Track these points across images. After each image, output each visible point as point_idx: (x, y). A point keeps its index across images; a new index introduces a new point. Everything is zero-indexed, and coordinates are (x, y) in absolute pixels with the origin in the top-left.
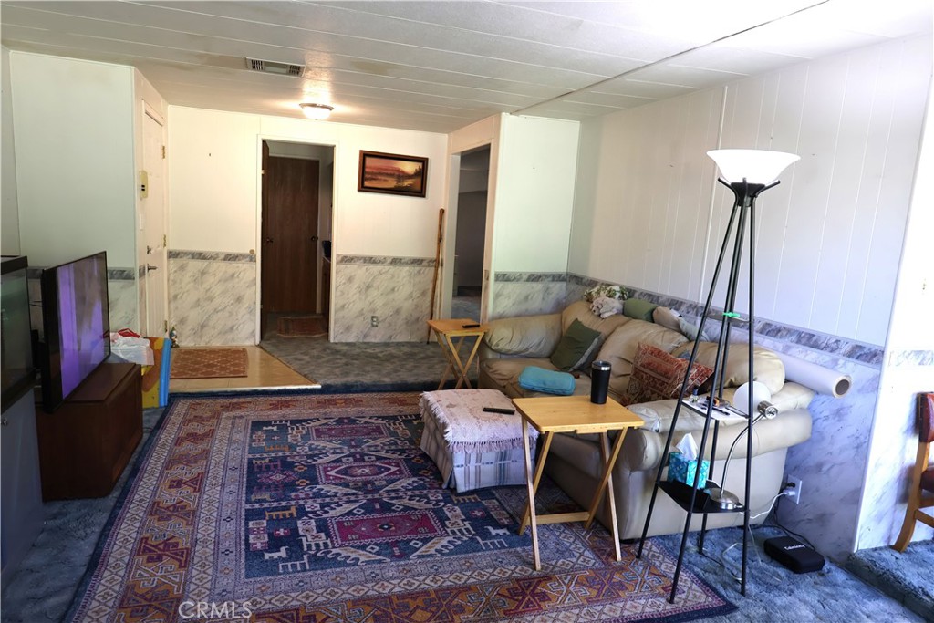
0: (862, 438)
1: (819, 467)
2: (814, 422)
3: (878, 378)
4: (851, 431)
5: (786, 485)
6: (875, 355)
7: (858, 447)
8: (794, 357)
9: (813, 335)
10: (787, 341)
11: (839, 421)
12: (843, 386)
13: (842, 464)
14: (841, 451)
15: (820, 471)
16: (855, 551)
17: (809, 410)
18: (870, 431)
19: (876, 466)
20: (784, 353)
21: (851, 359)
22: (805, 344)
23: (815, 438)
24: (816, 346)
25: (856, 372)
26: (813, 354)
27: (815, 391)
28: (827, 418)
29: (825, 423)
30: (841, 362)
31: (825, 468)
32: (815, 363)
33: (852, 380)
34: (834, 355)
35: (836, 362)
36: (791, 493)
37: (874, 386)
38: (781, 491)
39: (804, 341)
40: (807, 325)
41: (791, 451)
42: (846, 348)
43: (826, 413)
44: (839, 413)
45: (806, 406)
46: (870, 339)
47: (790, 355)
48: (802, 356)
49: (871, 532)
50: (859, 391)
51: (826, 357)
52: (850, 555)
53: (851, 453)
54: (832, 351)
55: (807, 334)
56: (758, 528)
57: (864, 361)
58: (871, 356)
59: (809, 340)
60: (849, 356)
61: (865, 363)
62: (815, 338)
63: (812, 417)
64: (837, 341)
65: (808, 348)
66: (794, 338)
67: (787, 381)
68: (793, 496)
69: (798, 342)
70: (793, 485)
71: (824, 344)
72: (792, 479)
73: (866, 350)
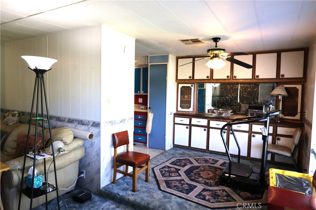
0: (98, 151)
1: (89, 164)
2: (86, 150)
3: (100, 132)
4: (95, 150)
5: (80, 173)
6: (98, 124)
7: (98, 155)
8: (78, 129)
9: (82, 121)
10: (75, 124)
11: (92, 147)
12: (91, 136)
13: (94, 162)
14: (94, 156)
15: (89, 165)
16: (101, 188)
17: (84, 145)
18: (100, 149)
19: (103, 159)
20: (75, 128)
21: (92, 127)
22: (80, 124)
23: (86, 155)
24: (83, 124)
25: (94, 130)
26: (83, 127)
27: (84, 139)
28: (89, 147)
29: (89, 149)
30: (90, 128)
31: (90, 164)
32: (84, 130)
33: (94, 134)
34: (89, 126)
35: (89, 128)
36: (82, 175)
37: (99, 134)
38: (79, 176)
39: (80, 123)
40: (80, 117)
41: (81, 161)
42: (91, 124)
43: (89, 146)
44: (92, 145)
45: (82, 145)
46: (96, 120)
47: (77, 129)
48: (80, 128)
49: (105, 181)
50: (96, 137)
51: (86, 127)
52: (100, 190)
53: (96, 157)
54: (88, 125)
55: (80, 121)
56: (73, 191)
57: (96, 127)
58: (97, 125)
59: (81, 123)
60: (92, 126)
61: (96, 128)
62: (83, 122)
63: (85, 148)
64: (89, 122)
65: (81, 125)
66: (77, 123)
67: (75, 138)
68: (83, 176)
69: (79, 124)
70: (83, 173)
71: (85, 123)
72: (82, 170)
73: (96, 123)
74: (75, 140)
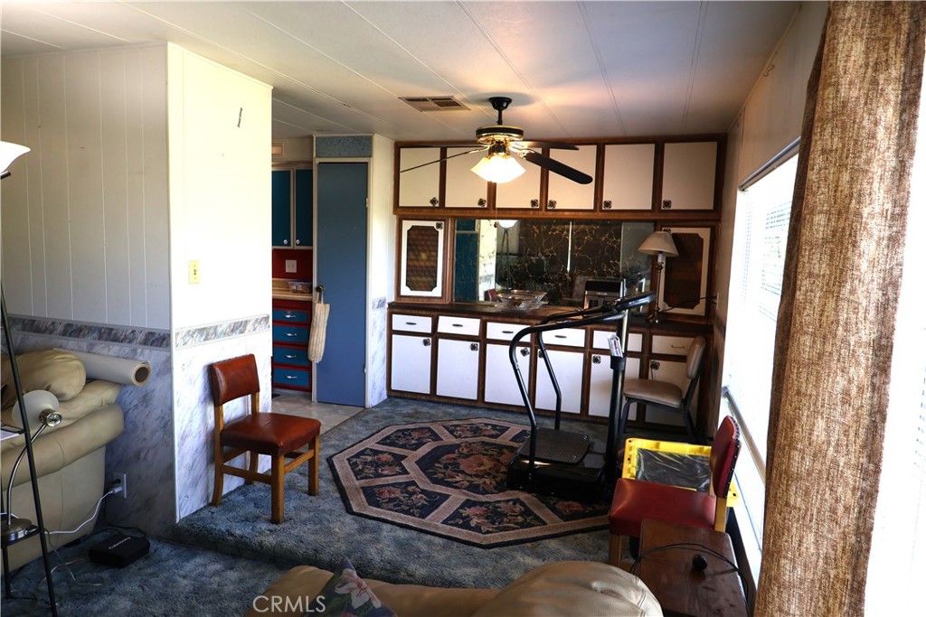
0: (166, 417)
1: (137, 456)
2: (125, 415)
3: (169, 360)
4: (157, 413)
5: (110, 482)
6: (164, 339)
7: (165, 427)
8: (99, 354)
9: (112, 329)
10: (89, 339)
11: (146, 407)
12: (142, 374)
13: (153, 448)
14: (153, 433)
15: (139, 459)
16: (178, 521)
17: (119, 402)
18: (171, 409)
19: (182, 438)
20: (89, 352)
21: (146, 347)
22: (106, 340)
23: (128, 428)
24: (116, 339)
25: (150, 357)
26: (115, 348)
27: (120, 384)
28: (136, 406)
29: (135, 413)
30: (139, 350)
31: (142, 455)
32: (117, 357)
33: (151, 365)
34: (133, 345)
35: (134, 351)
36: (117, 490)
37: (167, 368)
38: (106, 491)
39: (105, 336)
40: (106, 320)
41: (111, 447)
42: (141, 337)
43: (135, 402)
44: (146, 399)
45: (114, 401)
46: (157, 326)
47: (94, 353)
48: (105, 351)
49: (188, 500)
50: (158, 375)
51: (126, 348)
52: (174, 526)
53: (160, 434)
54: (130, 342)
55: (106, 329)
56: (89, 537)
57: (156, 346)
58: (161, 340)
59: (109, 335)
60: (144, 344)
61: (158, 348)
62: (114, 332)
63: (123, 409)
64: (133, 332)
65: (108, 343)
66: (96, 335)
67: (90, 380)
68: (120, 492)
69: (100, 338)
70: (119, 481)
71: (122, 337)
72: (116, 475)
73: (156, 336)
74: (92, 387)
